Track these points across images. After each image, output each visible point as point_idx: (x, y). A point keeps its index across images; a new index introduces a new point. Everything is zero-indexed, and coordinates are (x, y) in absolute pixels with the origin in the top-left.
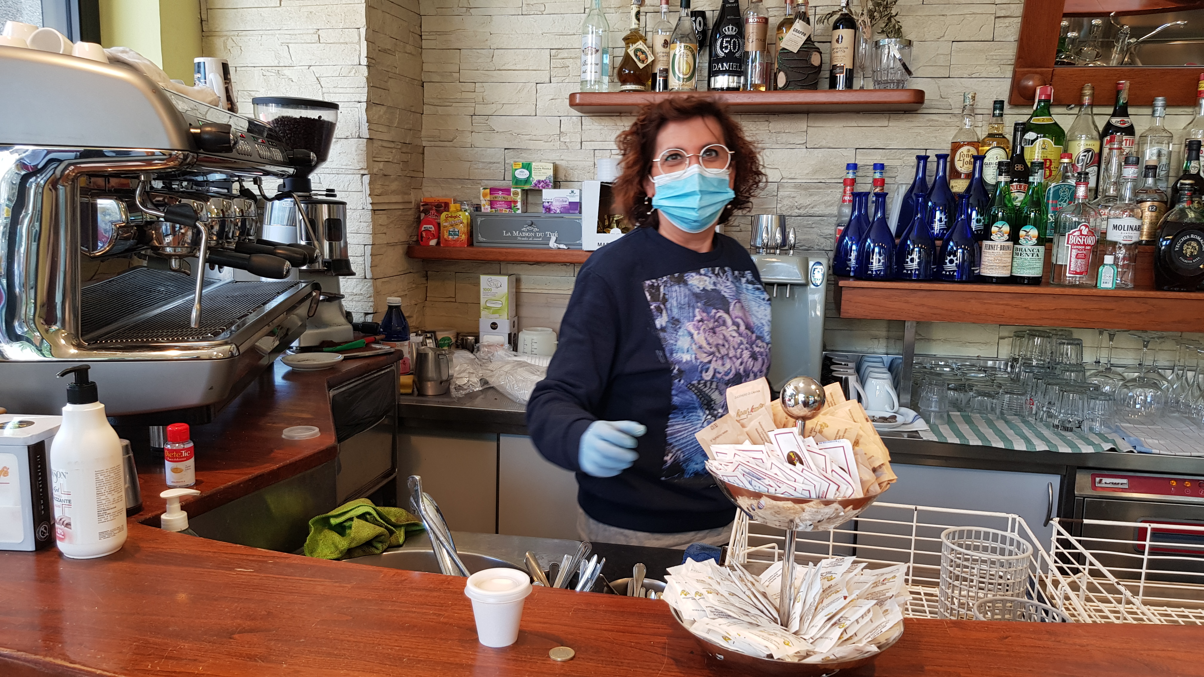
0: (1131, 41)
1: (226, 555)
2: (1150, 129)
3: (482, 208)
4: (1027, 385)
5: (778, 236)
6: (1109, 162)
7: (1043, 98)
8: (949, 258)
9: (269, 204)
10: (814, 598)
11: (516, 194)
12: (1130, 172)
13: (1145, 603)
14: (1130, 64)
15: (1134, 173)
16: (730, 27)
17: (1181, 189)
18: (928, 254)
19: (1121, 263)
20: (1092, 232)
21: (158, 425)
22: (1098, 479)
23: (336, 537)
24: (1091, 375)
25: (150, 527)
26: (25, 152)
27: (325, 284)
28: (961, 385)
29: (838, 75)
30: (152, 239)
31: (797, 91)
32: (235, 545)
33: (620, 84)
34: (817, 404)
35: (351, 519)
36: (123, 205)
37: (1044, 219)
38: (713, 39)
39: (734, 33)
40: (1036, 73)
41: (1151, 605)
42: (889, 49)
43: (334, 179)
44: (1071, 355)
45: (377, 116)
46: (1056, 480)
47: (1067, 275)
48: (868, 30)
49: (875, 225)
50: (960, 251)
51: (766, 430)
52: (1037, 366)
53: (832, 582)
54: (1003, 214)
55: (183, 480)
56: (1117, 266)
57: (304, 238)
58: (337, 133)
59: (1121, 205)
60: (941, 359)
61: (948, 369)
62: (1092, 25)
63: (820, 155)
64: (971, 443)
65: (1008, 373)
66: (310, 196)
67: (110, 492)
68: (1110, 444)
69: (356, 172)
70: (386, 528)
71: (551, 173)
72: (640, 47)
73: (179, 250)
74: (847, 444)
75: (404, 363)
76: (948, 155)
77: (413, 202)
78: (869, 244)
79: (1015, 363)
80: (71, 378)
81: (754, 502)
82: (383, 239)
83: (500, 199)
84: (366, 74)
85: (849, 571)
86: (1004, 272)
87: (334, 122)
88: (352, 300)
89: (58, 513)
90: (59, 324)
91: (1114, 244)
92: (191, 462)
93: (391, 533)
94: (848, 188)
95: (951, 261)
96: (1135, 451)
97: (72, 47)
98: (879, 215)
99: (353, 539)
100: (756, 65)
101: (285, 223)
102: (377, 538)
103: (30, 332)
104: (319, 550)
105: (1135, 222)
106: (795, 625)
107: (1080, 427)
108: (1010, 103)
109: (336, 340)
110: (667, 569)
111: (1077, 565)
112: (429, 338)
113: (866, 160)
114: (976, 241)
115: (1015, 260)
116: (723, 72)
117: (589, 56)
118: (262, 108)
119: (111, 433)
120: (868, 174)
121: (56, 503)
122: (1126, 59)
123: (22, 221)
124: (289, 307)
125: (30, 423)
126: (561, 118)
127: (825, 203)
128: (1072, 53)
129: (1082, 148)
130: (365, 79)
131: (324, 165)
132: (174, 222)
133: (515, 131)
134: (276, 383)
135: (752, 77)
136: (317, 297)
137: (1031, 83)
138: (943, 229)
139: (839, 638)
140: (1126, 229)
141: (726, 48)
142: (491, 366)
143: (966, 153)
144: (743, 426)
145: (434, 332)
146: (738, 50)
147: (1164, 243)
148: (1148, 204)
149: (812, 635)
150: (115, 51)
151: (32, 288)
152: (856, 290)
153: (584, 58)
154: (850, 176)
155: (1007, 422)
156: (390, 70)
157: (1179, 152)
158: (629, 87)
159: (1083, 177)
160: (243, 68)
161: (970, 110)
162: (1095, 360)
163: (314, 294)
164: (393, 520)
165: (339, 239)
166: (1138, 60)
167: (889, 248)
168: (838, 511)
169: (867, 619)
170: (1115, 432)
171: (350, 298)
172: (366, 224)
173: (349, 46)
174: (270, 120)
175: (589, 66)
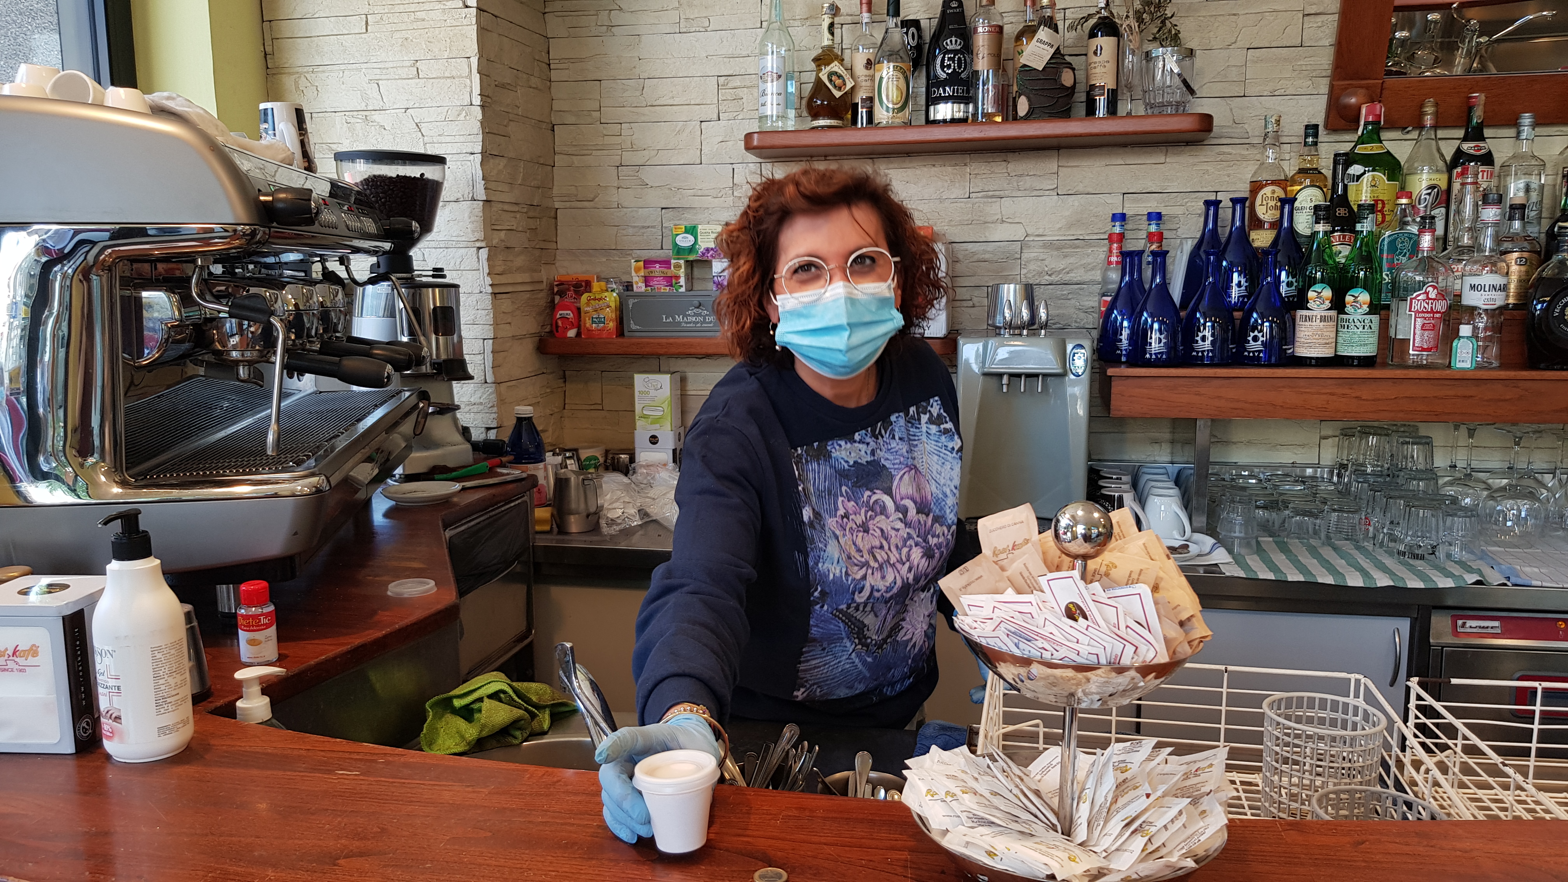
0: (1481, 40)
1: (322, 754)
2: (1514, 157)
3: (635, 286)
4: (1360, 499)
5: (1025, 314)
6: (1461, 201)
7: (1370, 119)
8: (1252, 334)
9: (359, 290)
10: (1106, 797)
11: (678, 266)
12: (1490, 214)
13: (1540, 788)
14: (1481, 71)
15: (1495, 215)
16: (954, 39)
17: (1560, 234)
18: (1224, 330)
19: (1482, 335)
20: (1442, 295)
21: (227, 583)
22: (1460, 622)
23: (461, 723)
24: (1445, 483)
25: (222, 718)
26: (46, 233)
27: (436, 391)
28: (1272, 502)
29: (1098, 98)
30: (213, 341)
31: (1044, 120)
32: (334, 740)
33: (810, 118)
34: (1102, 538)
35: (480, 700)
36: (175, 298)
37: (1377, 279)
38: (931, 56)
39: (959, 47)
40: (1361, 87)
41: (1545, 791)
42: (1164, 61)
43: (442, 255)
44: (1418, 457)
45: (495, 171)
46: (1404, 625)
47: (1411, 352)
48: (1135, 38)
49: (1153, 292)
50: (1267, 324)
51: (1035, 574)
52: (1373, 474)
53: (1127, 775)
54: (1322, 275)
55: (262, 655)
56: (1477, 338)
57: (406, 333)
58: (445, 194)
59: (1479, 258)
60: (1244, 467)
61: (1254, 481)
62: (1427, 21)
63: (1076, 204)
64: (1290, 579)
65: (1335, 484)
66: (412, 278)
67: (170, 675)
68: (1475, 575)
69: (470, 244)
70: (526, 710)
72: (836, 69)
73: (248, 354)
74: (1144, 589)
75: (539, 492)
76: (1246, 199)
77: (545, 281)
78: (1146, 319)
79: (1343, 471)
80: (117, 526)
81: (1023, 671)
82: (507, 331)
83: (657, 274)
84: (480, 117)
85: (1149, 759)
86: (1327, 351)
87: (441, 181)
88: (469, 412)
89: (104, 703)
90: (96, 455)
91: (1472, 309)
92: (272, 630)
93: (533, 716)
94: (1115, 245)
95: (1255, 339)
96: (1509, 583)
97: (104, 94)
98: (1158, 281)
99: (483, 726)
100: (988, 89)
101: (381, 314)
102: (515, 724)
103: (60, 467)
104: (440, 741)
105: (1498, 280)
106: (1081, 834)
107: (1433, 553)
108: (1326, 127)
109: (450, 465)
110: (906, 761)
111: (1444, 740)
112: (569, 458)
113: (1136, 208)
114: (1288, 311)
115: (1340, 334)
116: (946, 99)
117: (769, 84)
118: (346, 165)
119: (170, 596)
120: (1140, 227)
121: (100, 690)
122: (1475, 65)
123: (45, 323)
124: (388, 425)
125: (65, 587)
126: (734, 166)
127: (1084, 266)
128: (1402, 59)
129: (1424, 184)
130: (479, 124)
131: (429, 237)
132: (241, 318)
133: (675, 185)
134: (376, 523)
135: (983, 104)
136: (426, 408)
137: (1353, 100)
138: (1243, 297)
139: (1143, 851)
140: (1487, 289)
141: (949, 67)
142: (652, 493)
143: (1269, 195)
144: (1003, 569)
145: (576, 450)
146: (965, 69)
147: (1539, 307)
148: (1516, 255)
149: (1104, 848)
150: (157, 97)
151: (61, 407)
152: (1130, 381)
153: (762, 86)
154: (1117, 230)
155: (1335, 549)
156: (510, 110)
157: (1554, 186)
158: (822, 122)
159: (1427, 223)
160: (322, 114)
161: (1272, 138)
162: (1449, 463)
163: (421, 405)
164: (534, 699)
165: (452, 333)
166: (1491, 66)
167: (1173, 323)
168: (1135, 681)
169: (1179, 824)
170: (1481, 559)
171: (467, 408)
172: (484, 312)
173: (456, 81)
174: (358, 181)
175: (769, 97)
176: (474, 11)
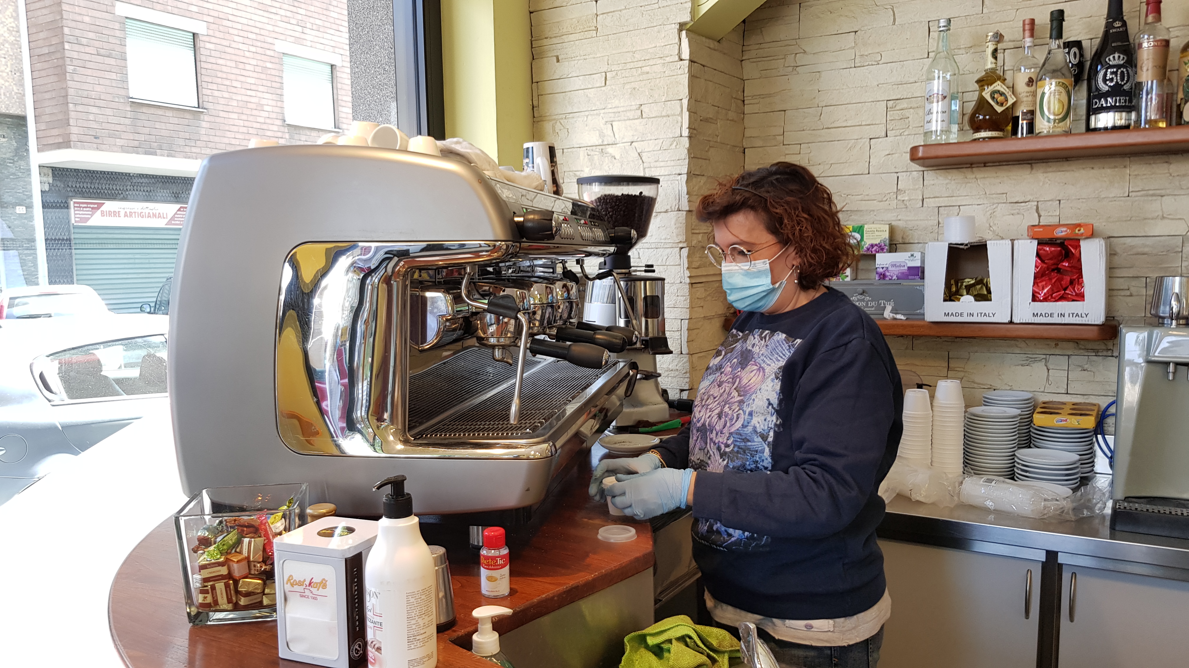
9: (590, 283)
21: (478, 526)
23: (653, 659)
25: (461, 648)
27: (643, 362)
30: (477, 329)
33: (972, 131)
35: (670, 641)
36: (449, 297)
38: (1093, 72)
39: (1122, 62)
43: (653, 254)
45: (697, 188)
55: (498, 588)
57: (623, 319)
58: (657, 207)
66: (629, 273)
67: (420, 616)
69: (674, 245)
70: (709, 656)
71: (886, 235)
72: (999, 88)
73: (502, 339)
80: (388, 489)
82: (700, 313)
84: (687, 145)
87: (655, 197)
88: (668, 376)
89: (370, 635)
92: (506, 570)
93: (713, 661)
97: (408, 142)
100: (1151, 98)
101: (605, 300)
109: (651, 420)
116: (1107, 109)
117: (935, 104)
118: (585, 187)
125: (352, 530)
126: (899, 174)
130: (686, 151)
131: (644, 240)
132: (497, 313)
135: (1146, 112)
136: (635, 375)
141: (1111, 80)
146: (1127, 81)
153: (928, 106)
156: (711, 139)
158: (983, 134)
160: (569, 150)
163: (632, 373)
164: (715, 644)
165: (657, 316)
171: (666, 373)
172: (683, 298)
173: (671, 118)
174: (593, 199)
175: (935, 115)
176: (687, 63)
